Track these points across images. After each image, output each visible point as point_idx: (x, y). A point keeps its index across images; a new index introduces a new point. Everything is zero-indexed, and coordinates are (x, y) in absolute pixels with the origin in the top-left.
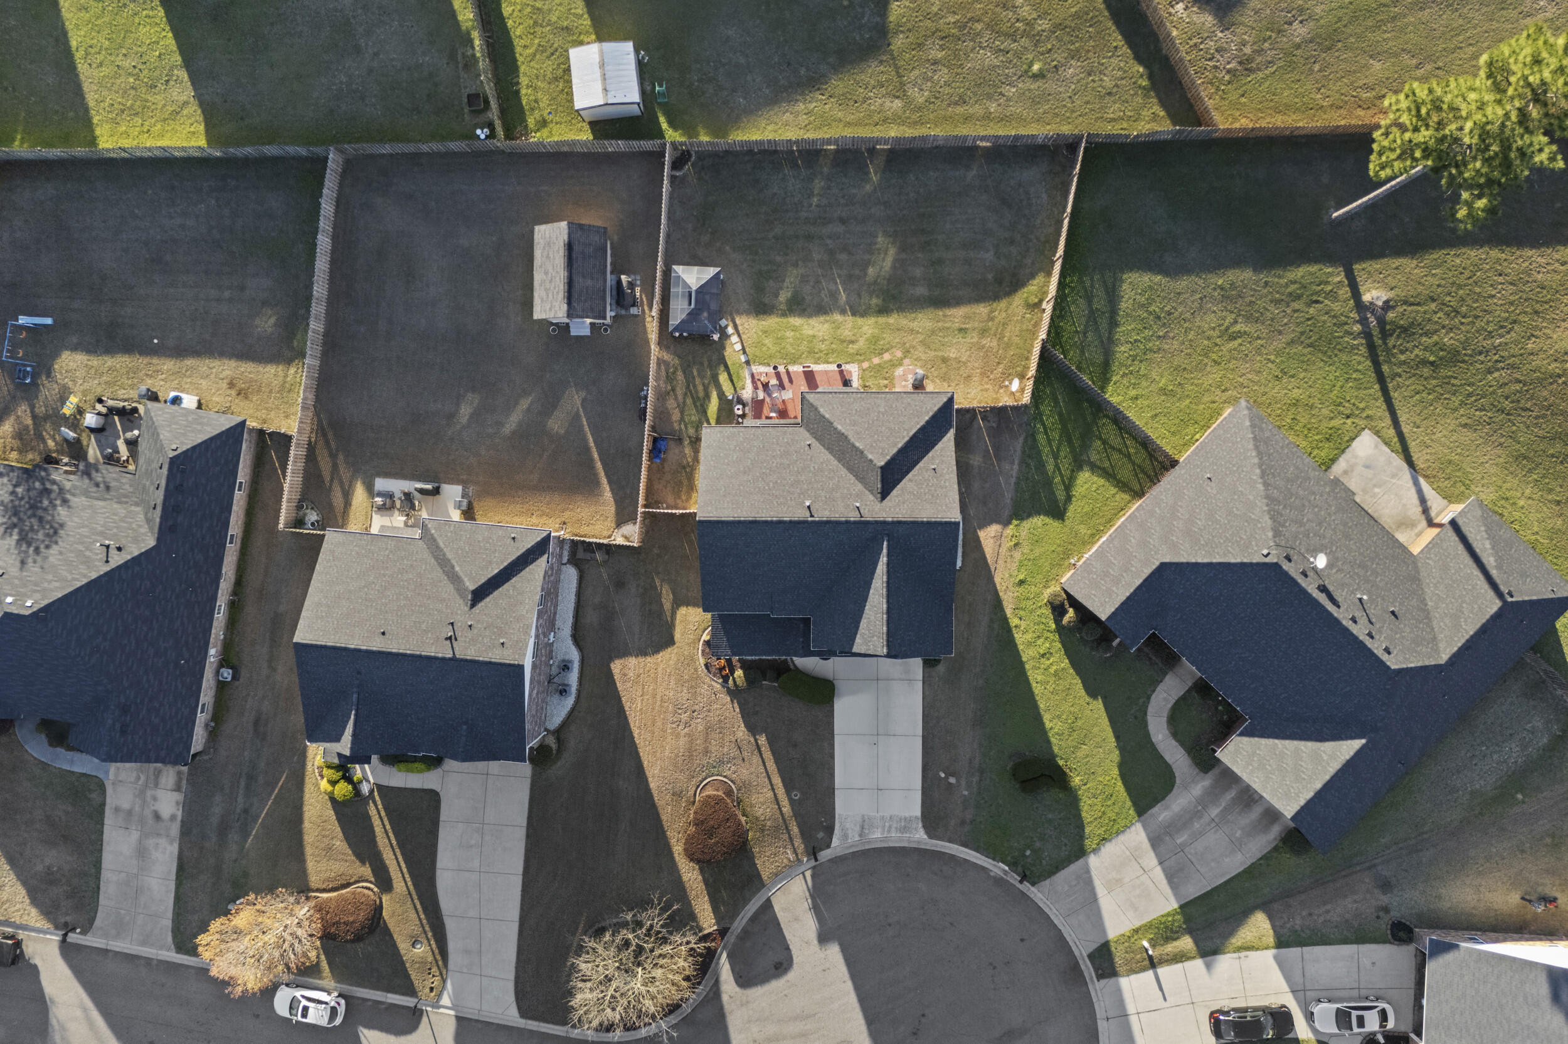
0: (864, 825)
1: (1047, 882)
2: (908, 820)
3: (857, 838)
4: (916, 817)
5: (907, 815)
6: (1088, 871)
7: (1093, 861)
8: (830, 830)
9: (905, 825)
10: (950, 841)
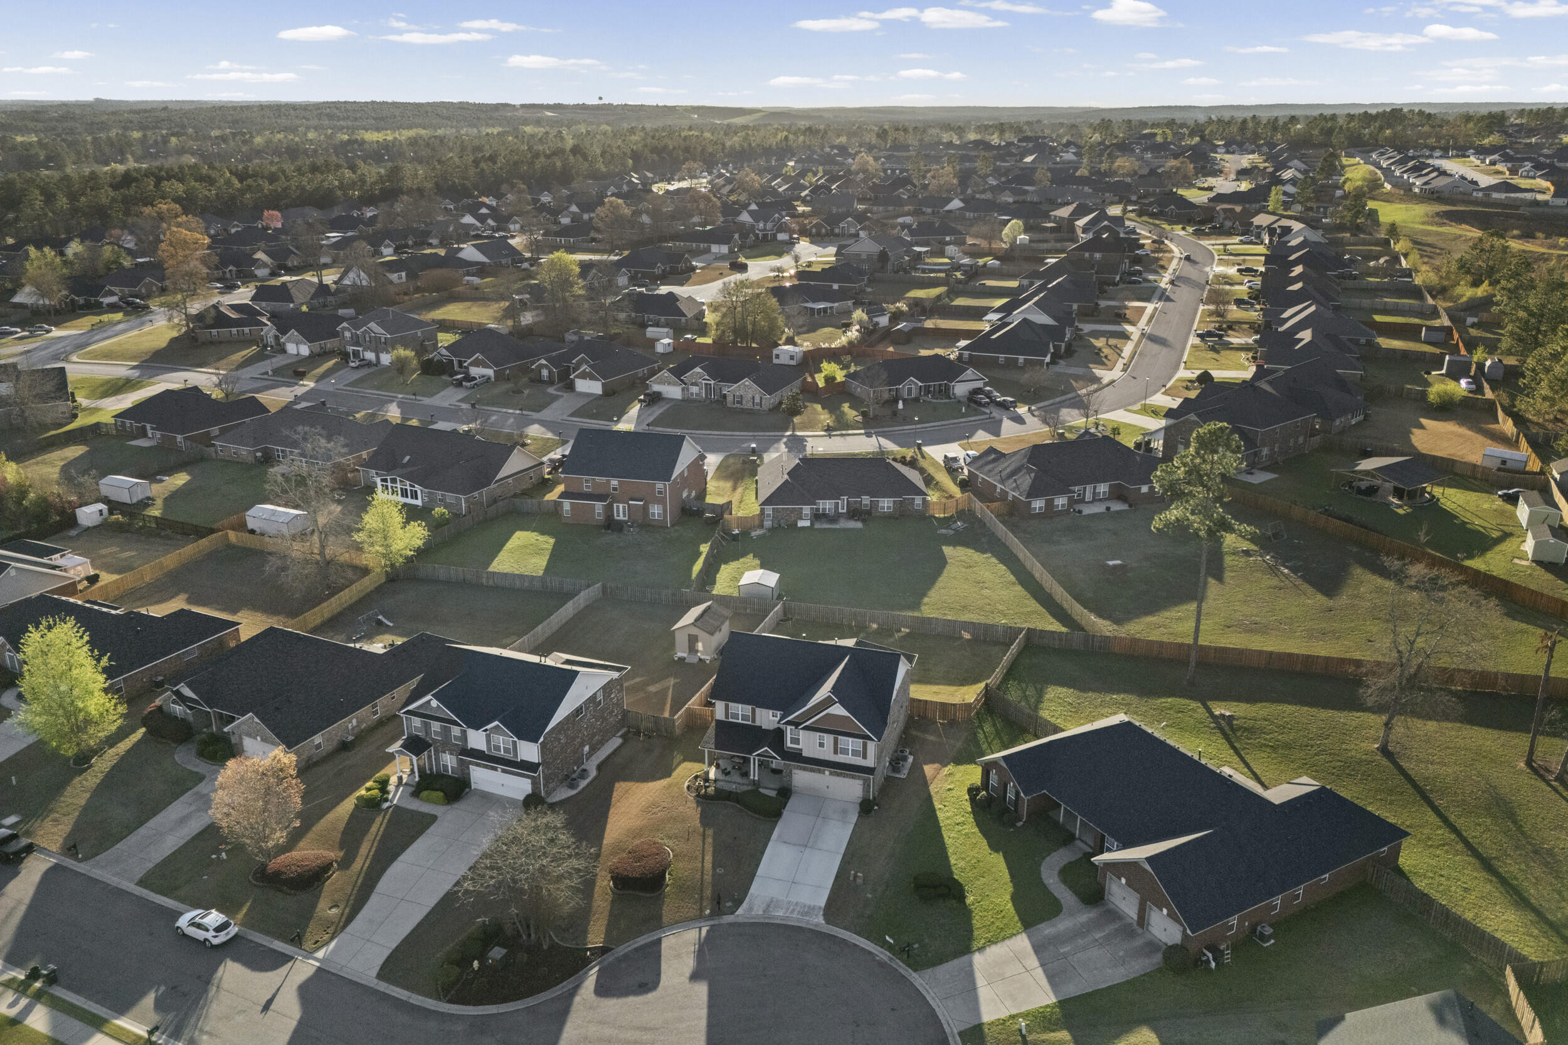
0: (771, 904)
1: (930, 970)
2: (812, 909)
3: (761, 912)
4: (820, 908)
5: (812, 904)
6: (971, 965)
7: (978, 959)
8: (739, 903)
9: (810, 910)
10: (844, 928)
